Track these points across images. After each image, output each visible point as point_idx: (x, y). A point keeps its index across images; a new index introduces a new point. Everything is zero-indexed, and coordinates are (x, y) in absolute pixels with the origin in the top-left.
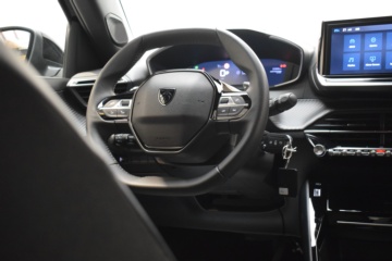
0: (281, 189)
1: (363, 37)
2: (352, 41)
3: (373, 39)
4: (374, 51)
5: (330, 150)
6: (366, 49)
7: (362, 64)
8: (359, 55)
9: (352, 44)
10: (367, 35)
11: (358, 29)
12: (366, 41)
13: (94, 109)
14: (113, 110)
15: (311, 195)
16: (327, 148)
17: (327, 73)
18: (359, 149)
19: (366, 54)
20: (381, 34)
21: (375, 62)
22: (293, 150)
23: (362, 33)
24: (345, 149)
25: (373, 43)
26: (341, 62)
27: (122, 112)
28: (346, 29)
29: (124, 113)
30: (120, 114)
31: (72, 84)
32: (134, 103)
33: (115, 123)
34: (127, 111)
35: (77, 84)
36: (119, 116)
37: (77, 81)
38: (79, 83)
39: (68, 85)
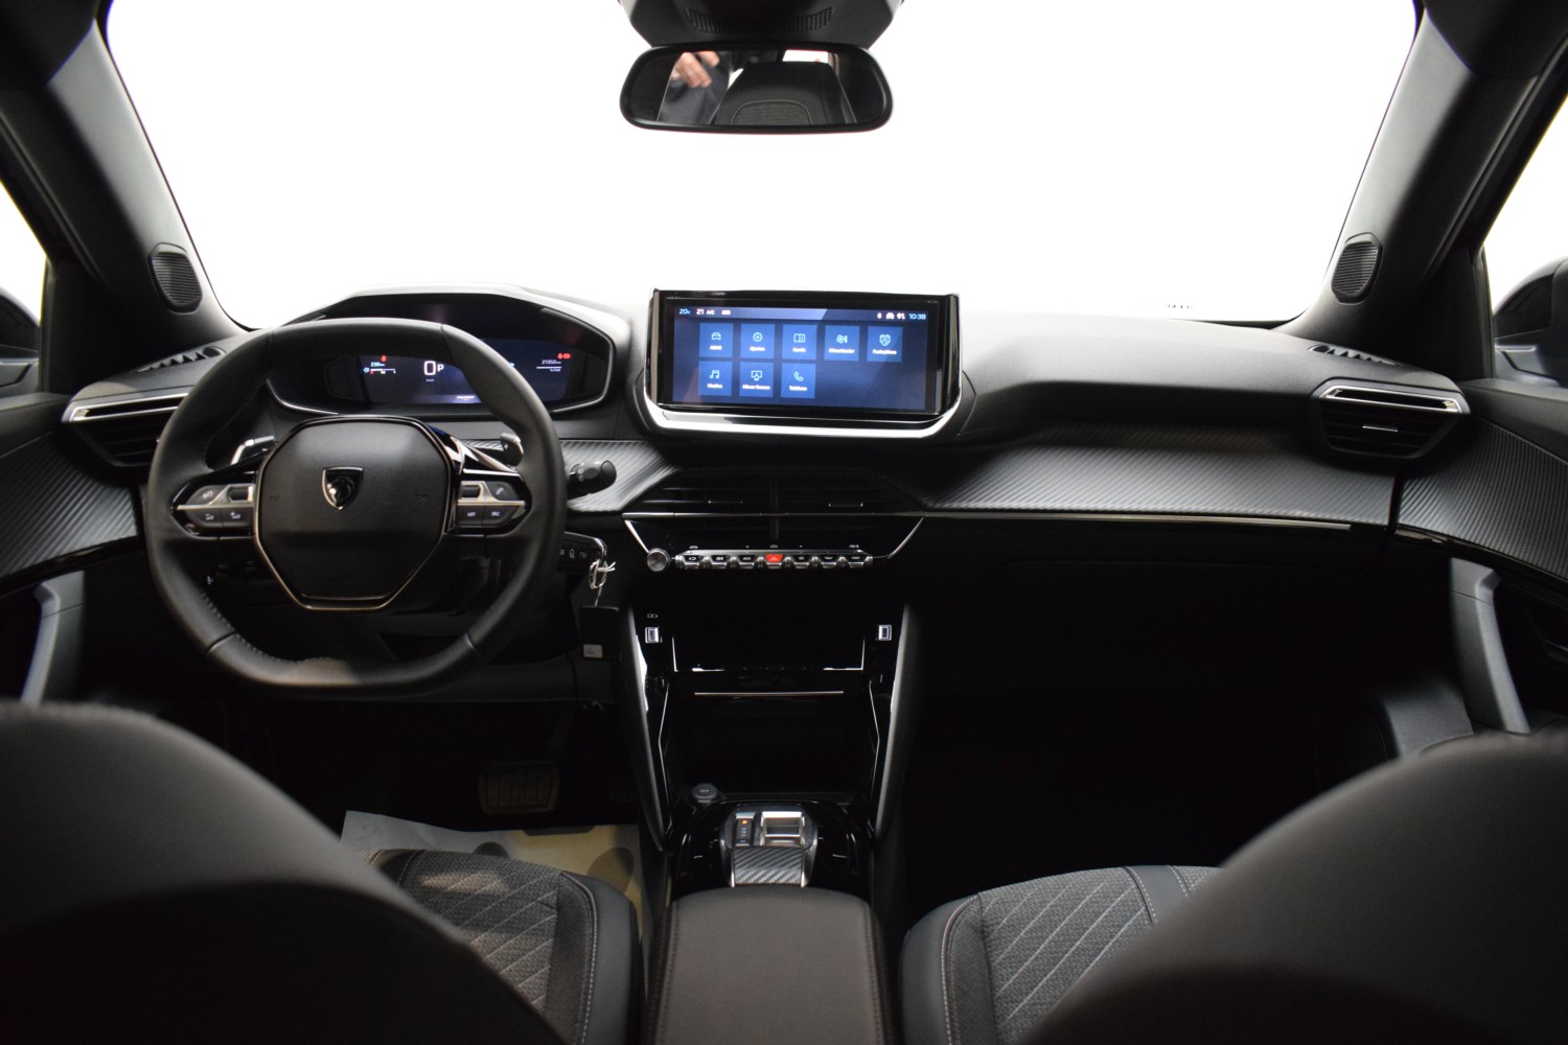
0: (586, 647)
1: (737, 331)
2: (716, 335)
3: (758, 336)
4: (757, 360)
5: (679, 558)
6: (743, 355)
7: (736, 384)
8: (729, 365)
9: (716, 343)
10: (744, 326)
11: (726, 312)
12: (743, 339)
13: (164, 509)
14: (211, 511)
15: (642, 640)
16: (673, 553)
17: (666, 399)
18: (733, 555)
19: (743, 365)
20: (772, 327)
21: (760, 383)
22: (610, 568)
23: (736, 322)
24: (706, 554)
25: (757, 344)
26: (690, 374)
27: (233, 514)
28: (703, 310)
29: (238, 516)
30: (230, 519)
31: (76, 415)
32: (262, 495)
33: (219, 541)
34: (246, 513)
35: (87, 415)
36: (227, 524)
37: (85, 407)
38: (92, 412)
39: (64, 418)
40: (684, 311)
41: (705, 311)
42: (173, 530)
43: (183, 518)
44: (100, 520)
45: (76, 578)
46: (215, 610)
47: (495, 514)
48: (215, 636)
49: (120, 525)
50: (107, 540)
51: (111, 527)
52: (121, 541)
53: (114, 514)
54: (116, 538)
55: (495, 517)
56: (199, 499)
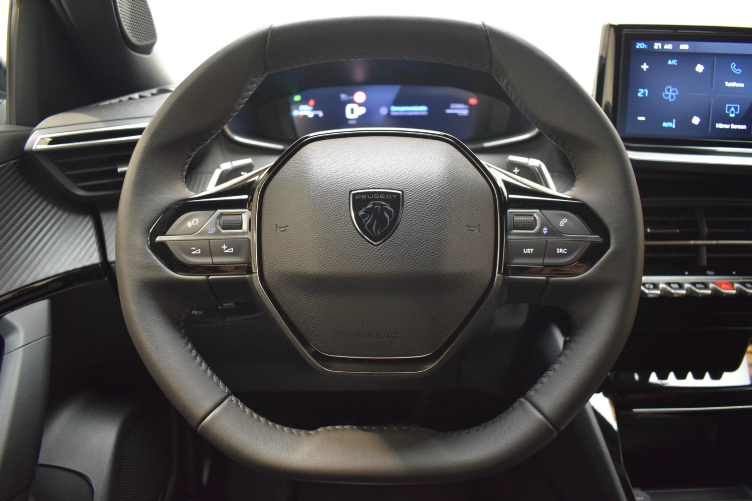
11: (685, 47)
14: (196, 243)
27: (224, 247)
28: (660, 45)
29: (232, 250)
30: (222, 254)
31: (38, 144)
32: (259, 223)
33: (209, 282)
34: (240, 247)
35: (50, 143)
36: (217, 260)
37: (49, 135)
38: (55, 141)
39: (28, 146)
40: (640, 45)
41: (663, 46)
42: (152, 267)
43: (162, 251)
44: (63, 249)
45: (40, 309)
46: (204, 365)
47: (560, 251)
48: (208, 404)
49: (84, 252)
50: (70, 268)
51: (75, 254)
52: (85, 269)
53: (77, 241)
54: (79, 266)
55: (561, 255)
56: (183, 228)
